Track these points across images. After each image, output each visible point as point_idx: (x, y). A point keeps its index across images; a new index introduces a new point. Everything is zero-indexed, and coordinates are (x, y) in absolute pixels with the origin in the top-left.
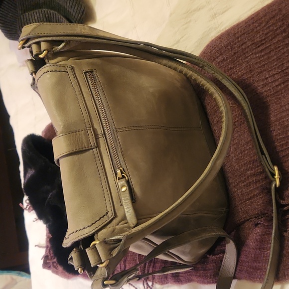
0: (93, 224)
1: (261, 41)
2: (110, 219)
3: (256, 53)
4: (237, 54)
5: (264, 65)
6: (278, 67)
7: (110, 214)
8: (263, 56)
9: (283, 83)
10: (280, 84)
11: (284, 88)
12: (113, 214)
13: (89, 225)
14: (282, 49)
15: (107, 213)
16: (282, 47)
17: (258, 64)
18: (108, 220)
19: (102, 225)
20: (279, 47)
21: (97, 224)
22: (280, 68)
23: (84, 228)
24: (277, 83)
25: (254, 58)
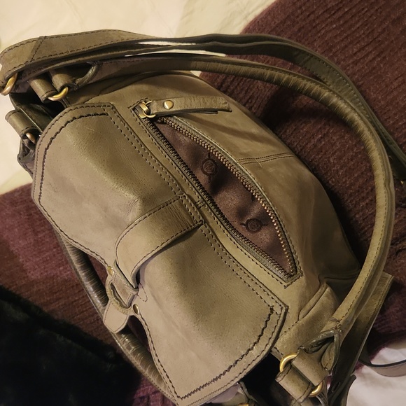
0: (260, 336)
1: (337, 5)
2: (282, 315)
3: (332, 23)
4: (303, 30)
5: (347, 37)
6: (368, 36)
7: (277, 309)
8: (342, 25)
9: (379, 56)
10: (374, 59)
11: (381, 62)
12: (283, 306)
13: (255, 341)
14: (367, 11)
15: (272, 310)
16: (366, 9)
17: (338, 37)
18: (281, 318)
19: (276, 331)
20: (363, 9)
21: (267, 334)
22: (370, 37)
23: (249, 350)
24: (370, 57)
25: (330, 31)
